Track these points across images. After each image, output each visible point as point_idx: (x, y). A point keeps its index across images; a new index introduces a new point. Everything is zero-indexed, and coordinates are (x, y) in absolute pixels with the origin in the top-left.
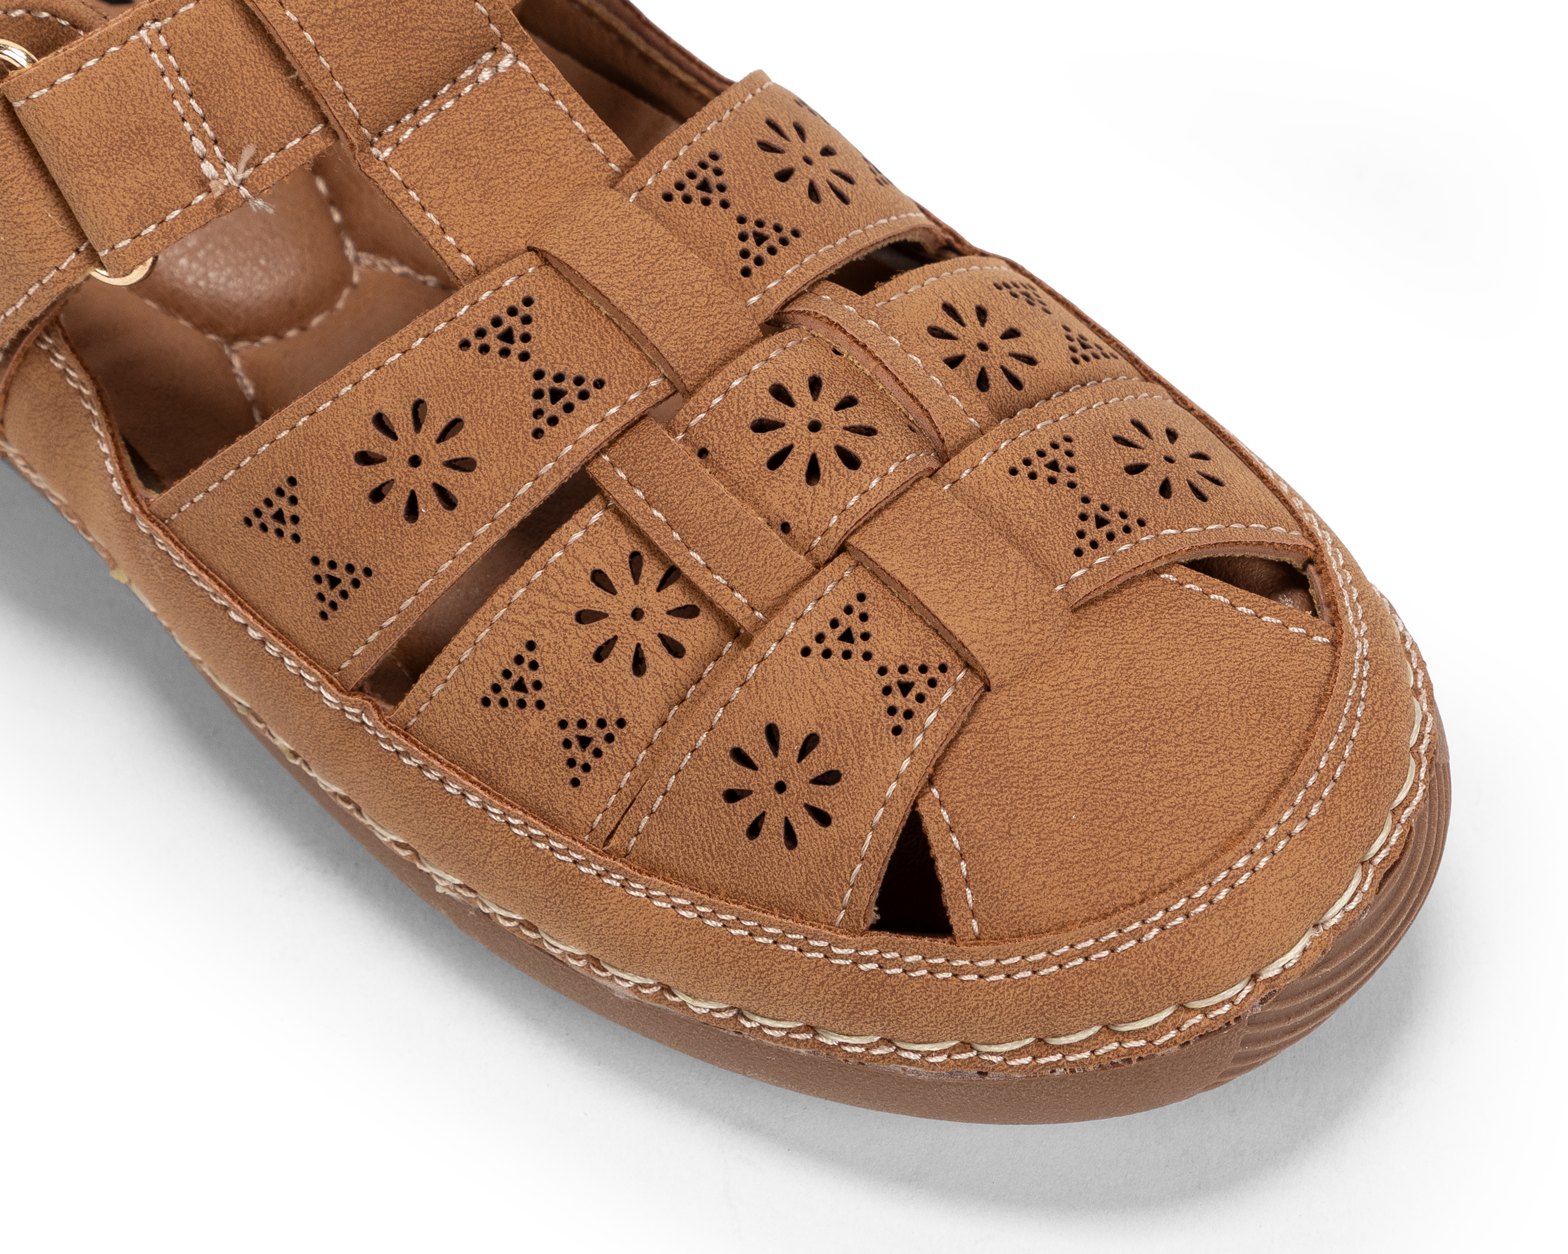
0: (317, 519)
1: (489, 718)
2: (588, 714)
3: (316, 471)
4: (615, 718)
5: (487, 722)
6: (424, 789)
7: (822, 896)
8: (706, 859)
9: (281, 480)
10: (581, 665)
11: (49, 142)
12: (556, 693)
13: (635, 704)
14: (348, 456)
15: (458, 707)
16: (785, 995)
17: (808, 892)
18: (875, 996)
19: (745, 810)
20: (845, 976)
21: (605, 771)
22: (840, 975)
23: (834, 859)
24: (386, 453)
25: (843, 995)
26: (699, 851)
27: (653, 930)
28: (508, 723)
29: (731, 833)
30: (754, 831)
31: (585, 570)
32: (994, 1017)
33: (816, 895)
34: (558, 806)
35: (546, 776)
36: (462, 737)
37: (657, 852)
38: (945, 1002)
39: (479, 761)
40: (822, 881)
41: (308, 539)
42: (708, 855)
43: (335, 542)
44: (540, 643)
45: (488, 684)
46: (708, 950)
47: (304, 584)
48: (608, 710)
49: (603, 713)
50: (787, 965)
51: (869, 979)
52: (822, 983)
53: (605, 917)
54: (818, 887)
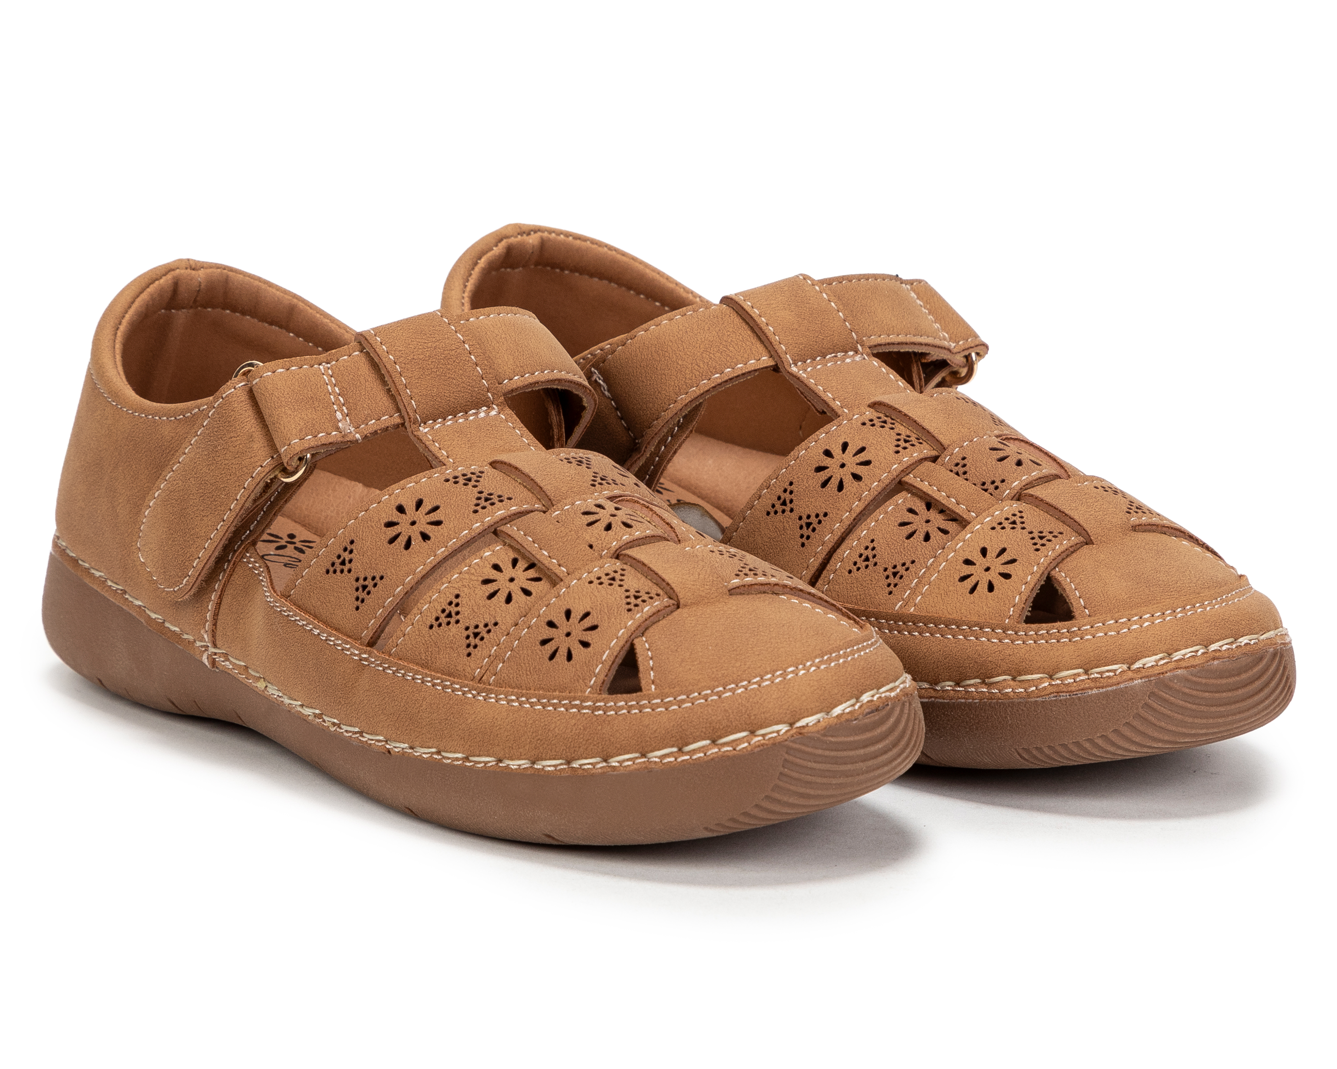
0: (362, 557)
1: (431, 634)
2: (481, 622)
3: (365, 534)
4: (493, 622)
5: (430, 636)
6: (394, 683)
7: (581, 681)
8: (527, 675)
9: (347, 543)
10: (480, 601)
12: (466, 615)
13: (504, 615)
14: (381, 524)
15: (417, 632)
16: (556, 736)
17: (574, 680)
19: (549, 648)
20: (586, 719)
21: (484, 646)
22: (584, 719)
23: (589, 662)
24: (400, 521)
26: (524, 672)
27: (496, 717)
28: (441, 634)
29: (541, 660)
30: (552, 656)
31: (489, 564)
33: (578, 681)
34: (458, 668)
35: (455, 655)
36: (416, 648)
37: (504, 677)
39: (423, 658)
40: (582, 674)
41: (355, 569)
42: (528, 673)
43: (368, 566)
44: (462, 594)
45: (434, 617)
46: (521, 719)
47: (350, 594)
48: (490, 618)
49: (487, 620)
50: (559, 718)
51: (598, 719)
52: (575, 724)
53: (473, 717)
54: (579, 676)
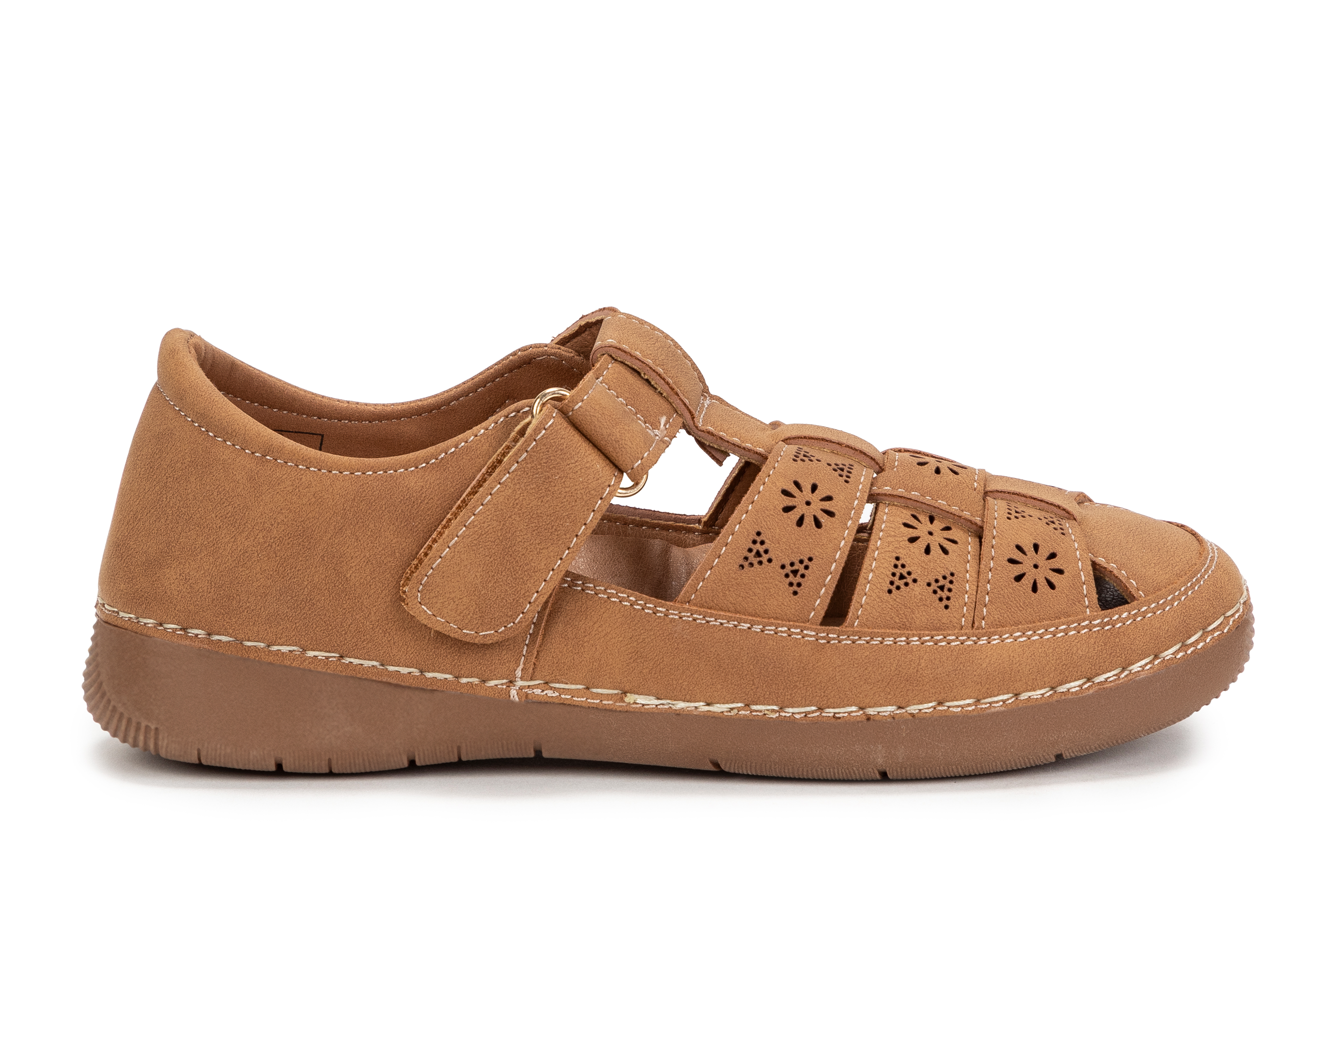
0: (777, 545)
1: (895, 598)
2: (937, 575)
3: (769, 523)
4: (949, 573)
5: (895, 600)
6: (874, 651)
7: (1077, 603)
8: (1021, 611)
9: (753, 535)
10: (923, 558)
11: (600, 416)
12: (920, 573)
13: (953, 565)
14: (779, 511)
15: (878, 600)
16: (1081, 657)
17: (1071, 604)
18: (1117, 640)
19: (1027, 582)
20: (1102, 635)
21: (957, 596)
22: (1100, 636)
23: (1074, 586)
24: (795, 504)
25: (1105, 645)
26: (1016, 609)
27: (1012, 655)
28: (905, 595)
29: (1026, 594)
30: (1035, 589)
31: (900, 524)
32: (1168, 629)
33: (1075, 604)
34: (944, 621)
35: (933, 610)
36: (885, 614)
37: (998, 618)
38: (1147, 630)
39: (898, 621)
40: (1074, 597)
41: (776, 557)
42: (1021, 609)
43: (790, 552)
44: (900, 556)
45: (888, 582)
46: (1040, 651)
47: (780, 582)
48: (944, 571)
49: (943, 573)
50: (1077, 641)
51: (1112, 633)
52: (1095, 643)
53: (987, 661)
54: (1074, 600)
